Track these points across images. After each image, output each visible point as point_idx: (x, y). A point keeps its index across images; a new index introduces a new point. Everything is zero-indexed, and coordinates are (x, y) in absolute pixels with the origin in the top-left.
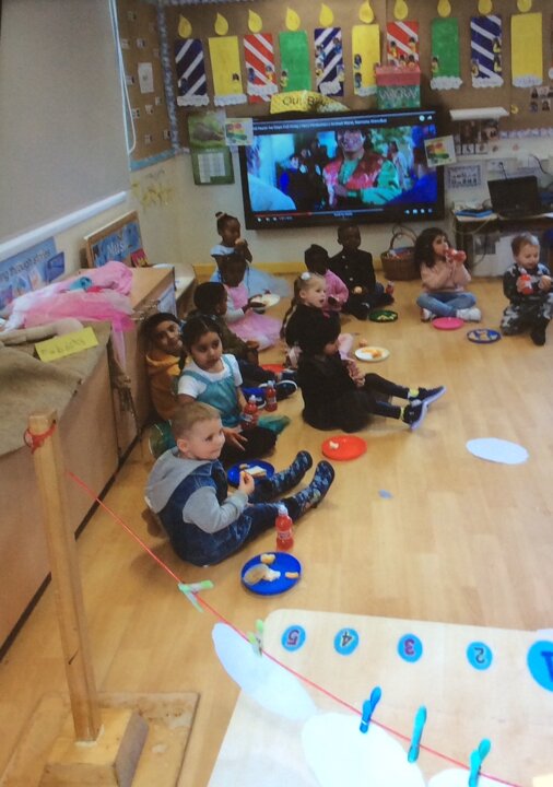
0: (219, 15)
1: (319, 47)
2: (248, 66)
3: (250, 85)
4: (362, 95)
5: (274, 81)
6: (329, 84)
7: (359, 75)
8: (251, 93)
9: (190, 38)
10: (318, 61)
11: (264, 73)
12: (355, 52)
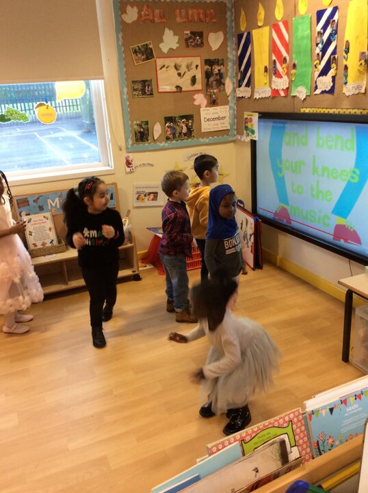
0: (260, 6)
1: (319, 33)
2: (274, 58)
3: (274, 77)
4: (347, 94)
5: (287, 74)
6: (323, 78)
7: (346, 68)
8: (274, 86)
9: (245, 31)
10: (318, 50)
11: (281, 65)
12: (347, 38)
